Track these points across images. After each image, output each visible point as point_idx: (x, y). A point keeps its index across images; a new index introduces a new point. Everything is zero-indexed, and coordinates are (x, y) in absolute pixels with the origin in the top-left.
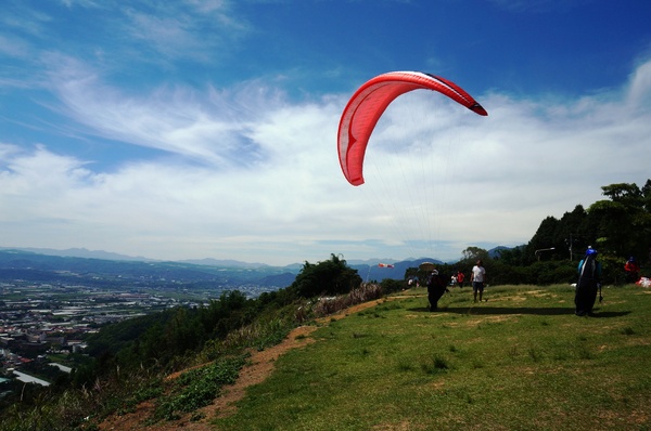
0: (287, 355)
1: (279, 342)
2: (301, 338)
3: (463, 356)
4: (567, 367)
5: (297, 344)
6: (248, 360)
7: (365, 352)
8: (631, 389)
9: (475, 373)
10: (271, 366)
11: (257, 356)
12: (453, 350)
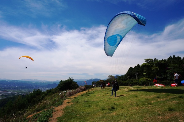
0: (66, 108)
1: (62, 104)
2: (68, 103)
3: (118, 105)
4: (146, 107)
5: (68, 105)
6: (54, 110)
7: (90, 106)
8: (164, 111)
9: (123, 110)
10: (62, 111)
11: (56, 109)
12: (114, 104)
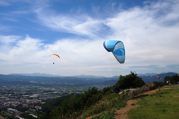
0: (131, 111)
1: (124, 106)
2: (133, 105)
5: (132, 107)
6: (115, 113)
7: (164, 110)
10: (126, 115)
11: (118, 112)
